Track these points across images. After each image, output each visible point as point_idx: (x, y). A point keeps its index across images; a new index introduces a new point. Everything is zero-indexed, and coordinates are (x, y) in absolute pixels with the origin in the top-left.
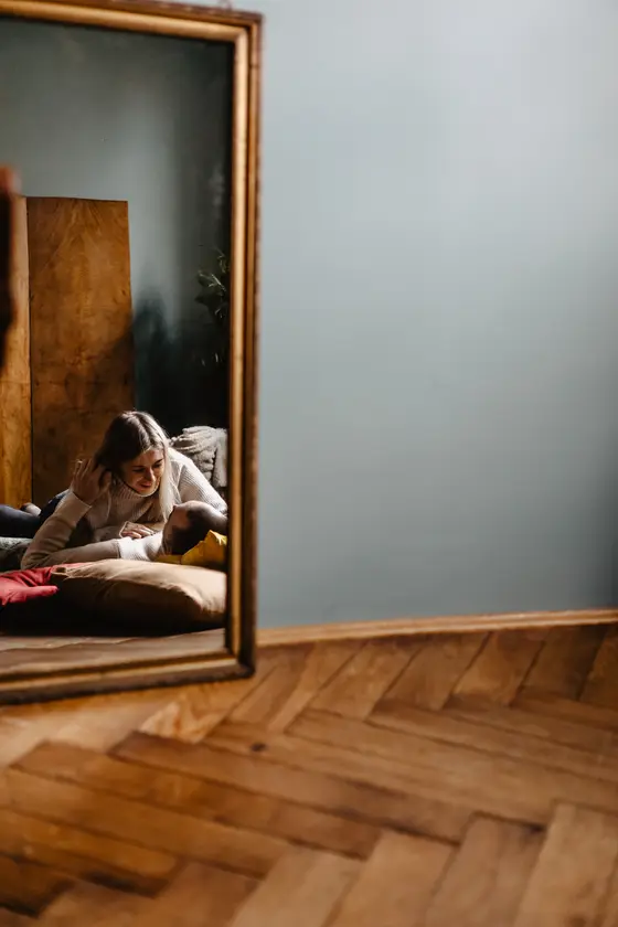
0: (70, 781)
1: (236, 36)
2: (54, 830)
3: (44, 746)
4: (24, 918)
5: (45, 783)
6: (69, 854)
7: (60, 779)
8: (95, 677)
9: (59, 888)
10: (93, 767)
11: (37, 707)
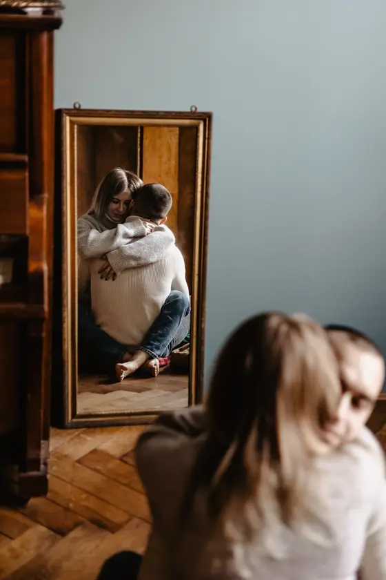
0: (98, 471)
1: (199, 125)
2: (84, 496)
3: (94, 451)
4: (59, 537)
5: (88, 471)
6: (88, 508)
7: (95, 470)
8: (126, 418)
9: (76, 525)
10: (111, 465)
11: (98, 429)
